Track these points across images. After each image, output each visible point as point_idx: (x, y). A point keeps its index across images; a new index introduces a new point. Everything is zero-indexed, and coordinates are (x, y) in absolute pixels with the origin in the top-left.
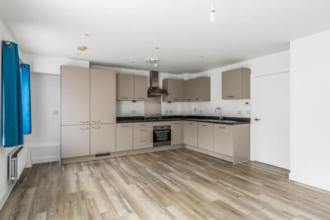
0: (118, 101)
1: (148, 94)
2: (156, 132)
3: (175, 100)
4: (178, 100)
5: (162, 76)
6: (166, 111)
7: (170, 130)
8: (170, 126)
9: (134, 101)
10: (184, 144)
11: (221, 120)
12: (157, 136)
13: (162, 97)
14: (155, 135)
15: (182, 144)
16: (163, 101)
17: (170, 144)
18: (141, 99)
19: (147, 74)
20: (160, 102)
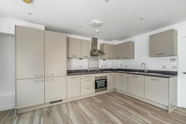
0: (68, 58)
1: (91, 54)
2: (97, 81)
3: (108, 58)
4: (110, 58)
5: (100, 42)
6: (102, 66)
7: (106, 79)
8: (106, 76)
9: (81, 59)
10: (115, 89)
11: (146, 72)
12: (98, 84)
13: (99, 56)
14: (96, 83)
15: (114, 89)
16: (100, 59)
17: (106, 89)
18: (86, 57)
19: (90, 39)
20: (98, 60)
